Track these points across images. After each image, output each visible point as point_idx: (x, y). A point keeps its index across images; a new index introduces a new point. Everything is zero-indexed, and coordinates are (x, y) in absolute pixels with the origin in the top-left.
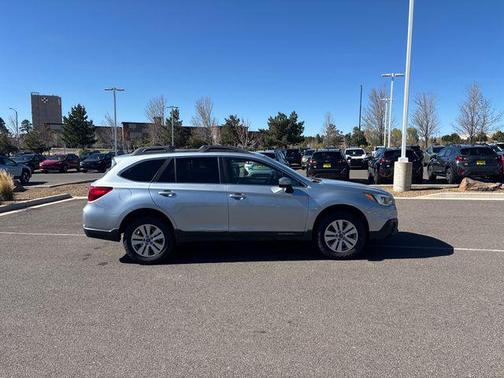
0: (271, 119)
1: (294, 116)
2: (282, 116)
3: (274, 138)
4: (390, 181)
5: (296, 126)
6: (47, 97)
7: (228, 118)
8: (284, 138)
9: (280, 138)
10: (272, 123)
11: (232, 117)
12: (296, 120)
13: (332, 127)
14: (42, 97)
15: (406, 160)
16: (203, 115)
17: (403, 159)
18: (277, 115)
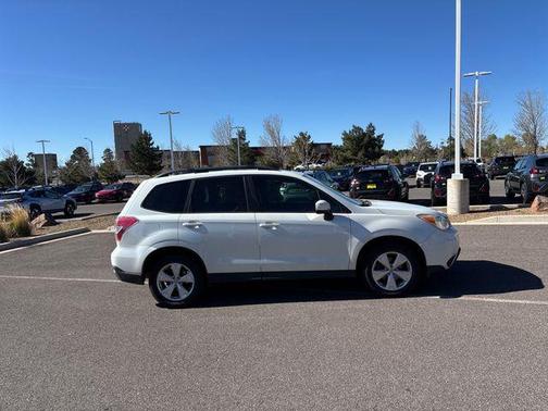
0: (345, 134)
1: (371, 128)
2: (357, 129)
3: (348, 154)
4: (444, 202)
5: (375, 139)
6: (128, 124)
7: (298, 135)
8: (360, 154)
9: (356, 154)
10: (347, 137)
11: (302, 134)
12: (373, 132)
13: (422, 139)
14: (124, 125)
15: (461, 177)
16: (272, 133)
17: (458, 175)
18: (352, 128)
